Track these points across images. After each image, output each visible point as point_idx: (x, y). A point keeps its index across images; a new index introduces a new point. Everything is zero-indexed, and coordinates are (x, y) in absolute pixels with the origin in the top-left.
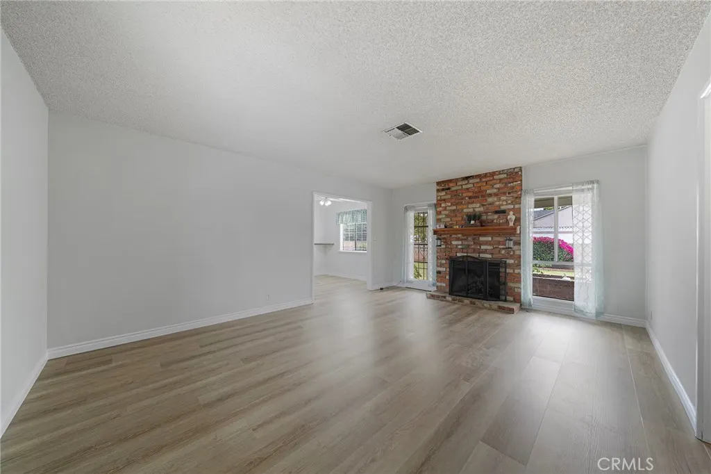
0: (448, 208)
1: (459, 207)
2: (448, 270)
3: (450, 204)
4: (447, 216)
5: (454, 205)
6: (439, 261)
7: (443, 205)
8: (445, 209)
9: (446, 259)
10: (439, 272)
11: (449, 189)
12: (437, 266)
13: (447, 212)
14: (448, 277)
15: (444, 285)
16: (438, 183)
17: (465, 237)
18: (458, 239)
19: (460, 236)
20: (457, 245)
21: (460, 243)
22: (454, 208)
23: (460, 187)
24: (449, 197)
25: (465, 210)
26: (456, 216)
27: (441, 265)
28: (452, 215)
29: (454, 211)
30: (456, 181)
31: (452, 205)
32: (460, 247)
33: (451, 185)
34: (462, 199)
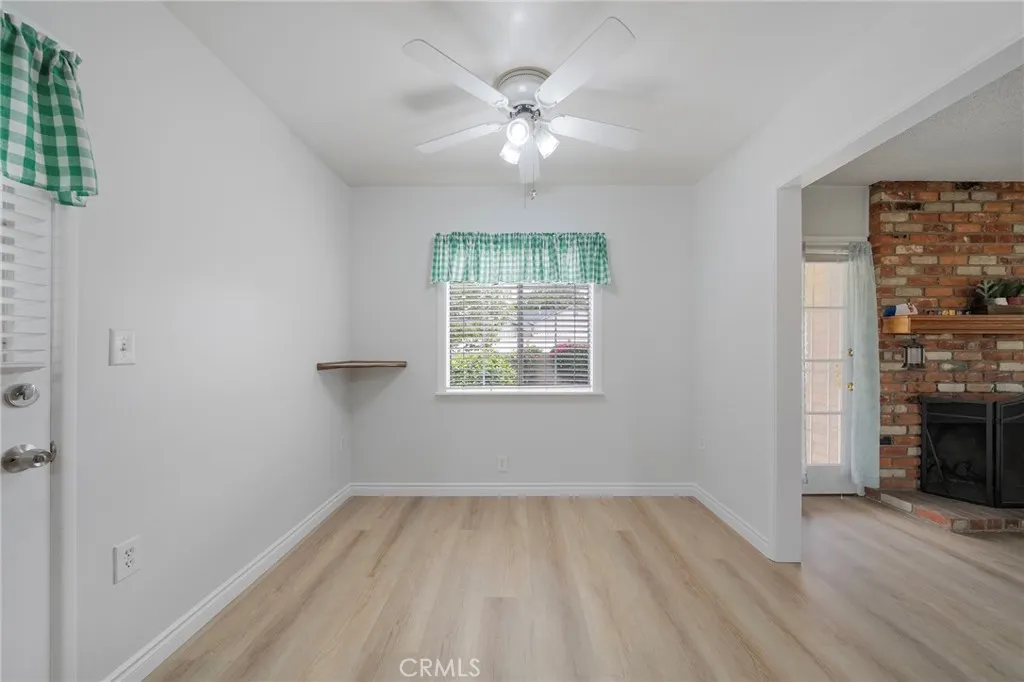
0: (914, 260)
1: (946, 260)
2: (915, 430)
3: (919, 249)
4: (912, 282)
5: (932, 253)
6: (889, 409)
7: (900, 250)
8: (907, 260)
9: (909, 401)
10: (885, 440)
11: (917, 206)
12: (883, 423)
13: (912, 272)
14: (913, 451)
15: (901, 473)
16: (875, 188)
17: (958, 342)
18: (941, 346)
19: (947, 336)
20: (940, 362)
21: (947, 355)
22: (931, 260)
23: (947, 208)
24: (918, 228)
25: (961, 271)
26: (937, 282)
27: (894, 419)
28: (927, 278)
29: (931, 269)
30: (938, 187)
31: (926, 252)
32: (947, 367)
33: (924, 196)
34: (953, 239)
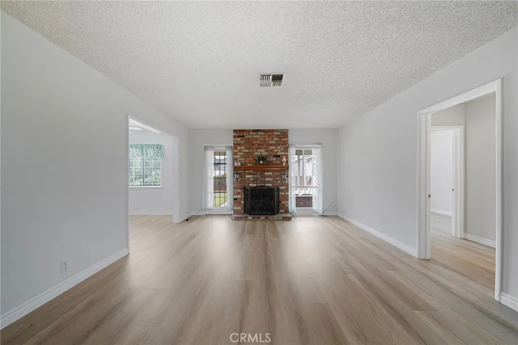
0: (242, 151)
1: (251, 151)
2: (243, 196)
3: (244, 148)
4: (242, 156)
5: (247, 149)
6: (236, 191)
7: (239, 148)
8: (240, 151)
9: (242, 188)
10: (235, 199)
11: (243, 136)
12: (234, 194)
13: (242, 154)
14: (243, 202)
15: (240, 208)
16: (235, 131)
17: (255, 173)
18: (250, 174)
19: (251, 171)
20: (249, 178)
21: (252, 176)
22: (247, 151)
23: (251, 137)
24: (243, 142)
25: (255, 153)
26: (248, 157)
27: (238, 194)
28: (246, 155)
29: (247, 153)
30: (248, 131)
31: (246, 148)
32: (251, 179)
33: (245, 134)
34: (253, 145)
